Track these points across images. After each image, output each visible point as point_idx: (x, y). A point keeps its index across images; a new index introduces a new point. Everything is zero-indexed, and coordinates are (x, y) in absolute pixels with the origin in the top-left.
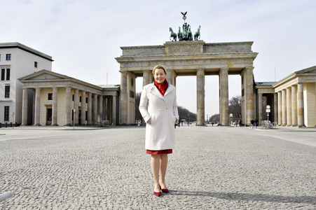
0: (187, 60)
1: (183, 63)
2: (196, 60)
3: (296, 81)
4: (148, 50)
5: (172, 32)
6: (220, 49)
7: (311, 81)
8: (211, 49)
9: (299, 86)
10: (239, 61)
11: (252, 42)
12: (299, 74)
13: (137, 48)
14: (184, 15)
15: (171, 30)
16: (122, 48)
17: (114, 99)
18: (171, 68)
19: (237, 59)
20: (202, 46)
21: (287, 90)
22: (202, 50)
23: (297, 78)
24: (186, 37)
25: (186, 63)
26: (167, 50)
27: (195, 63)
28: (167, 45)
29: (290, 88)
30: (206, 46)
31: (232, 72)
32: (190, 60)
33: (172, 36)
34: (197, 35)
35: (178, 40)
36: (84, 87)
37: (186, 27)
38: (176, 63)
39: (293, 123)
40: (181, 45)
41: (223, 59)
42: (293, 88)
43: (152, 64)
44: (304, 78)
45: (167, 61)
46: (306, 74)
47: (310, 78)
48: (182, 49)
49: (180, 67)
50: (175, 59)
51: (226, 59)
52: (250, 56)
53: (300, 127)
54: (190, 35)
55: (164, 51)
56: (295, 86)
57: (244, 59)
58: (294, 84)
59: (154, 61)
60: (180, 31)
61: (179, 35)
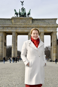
0: (23, 27)
1: (21, 29)
2: (28, 27)
4: (3, 20)
5: (16, 12)
6: (40, 22)
8: (36, 22)
10: (50, 28)
11: (57, 19)
14: (22, 2)
15: (15, 10)
18: (15, 31)
19: (49, 27)
20: (31, 20)
22: (31, 22)
24: (23, 15)
25: (23, 29)
26: (13, 21)
27: (27, 28)
28: (13, 18)
30: (33, 20)
31: (46, 34)
32: (25, 27)
33: (16, 14)
34: (29, 14)
35: (19, 16)
37: (23, 9)
38: (18, 29)
40: (21, 19)
41: (42, 27)
43: (5, 28)
45: (13, 27)
48: (21, 21)
49: (19, 30)
50: (17, 26)
51: (43, 27)
52: (55, 26)
54: (25, 14)
55: (11, 21)
57: (52, 27)
59: (6, 27)
60: (20, 11)
61: (19, 14)
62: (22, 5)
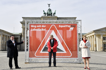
3: (94, 34)
5: (44, 12)
7: (99, 34)
9: (95, 36)
12: (95, 31)
13: (29, 18)
14: (49, 5)
15: (44, 11)
16: (23, 18)
17: (19, 39)
20: (56, 19)
21: (90, 37)
23: (94, 33)
24: (50, 14)
26: (42, 19)
28: (42, 17)
29: (91, 36)
30: (58, 18)
33: (44, 14)
34: (54, 14)
36: (8, 34)
39: (92, 50)
40: (48, 17)
42: (92, 36)
44: (97, 33)
46: (97, 31)
47: (99, 33)
48: (48, 19)
53: (95, 51)
56: (93, 36)
58: (93, 35)
60: (47, 12)
61: (47, 14)
62: (49, 6)
